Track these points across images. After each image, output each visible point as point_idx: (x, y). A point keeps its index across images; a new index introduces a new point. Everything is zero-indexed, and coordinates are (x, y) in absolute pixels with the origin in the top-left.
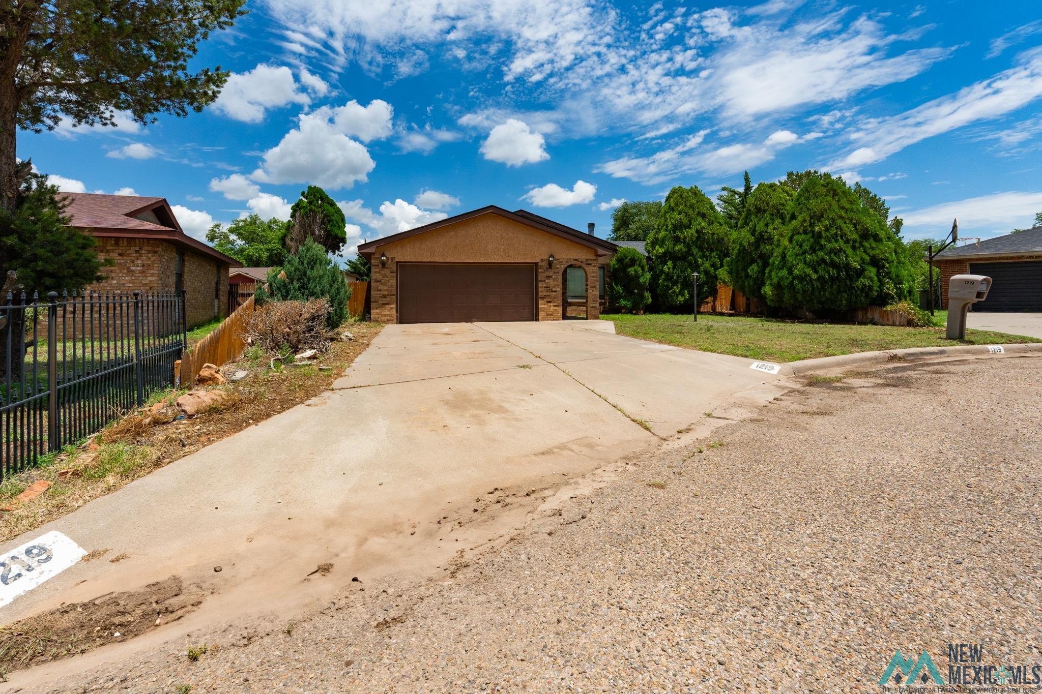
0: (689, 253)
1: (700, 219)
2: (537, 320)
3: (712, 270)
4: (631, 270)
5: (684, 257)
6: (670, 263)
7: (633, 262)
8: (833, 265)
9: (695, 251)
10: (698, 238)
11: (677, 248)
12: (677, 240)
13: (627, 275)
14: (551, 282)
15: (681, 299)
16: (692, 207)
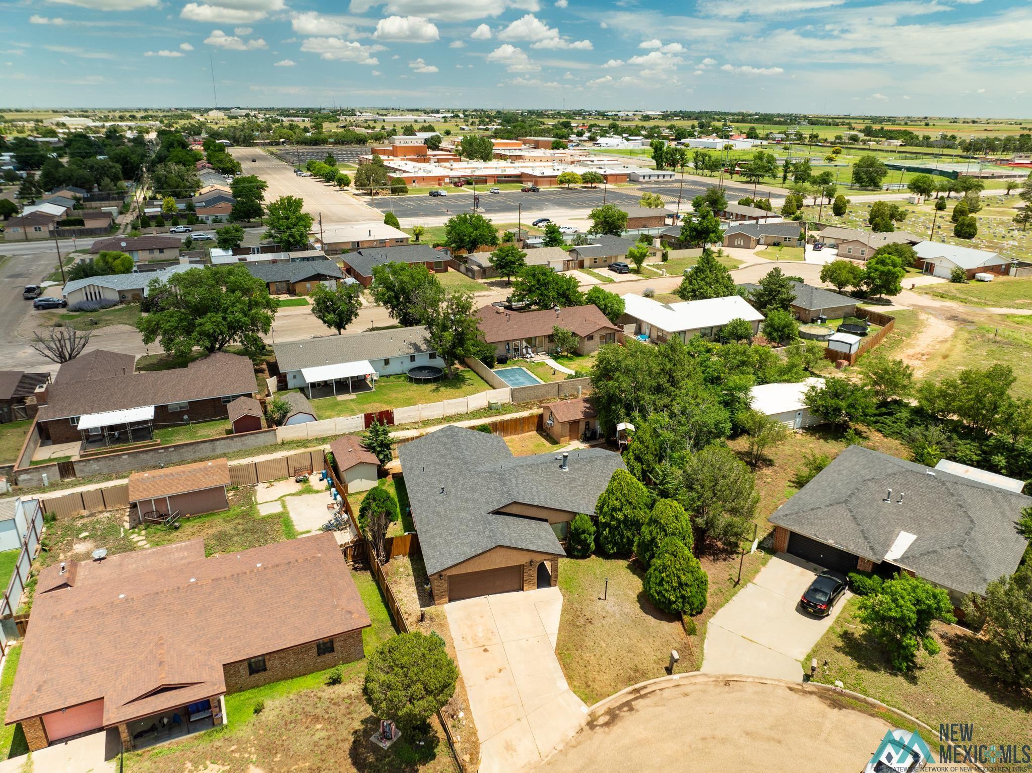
0: (619, 526)
1: (628, 506)
2: (523, 590)
3: (631, 537)
4: (583, 537)
5: (616, 528)
6: (607, 530)
7: (584, 532)
8: (664, 596)
9: (622, 526)
10: (625, 519)
11: (613, 523)
12: (612, 517)
13: (580, 538)
14: (531, 572)
15: (611, 551)
16: (624, 495)
